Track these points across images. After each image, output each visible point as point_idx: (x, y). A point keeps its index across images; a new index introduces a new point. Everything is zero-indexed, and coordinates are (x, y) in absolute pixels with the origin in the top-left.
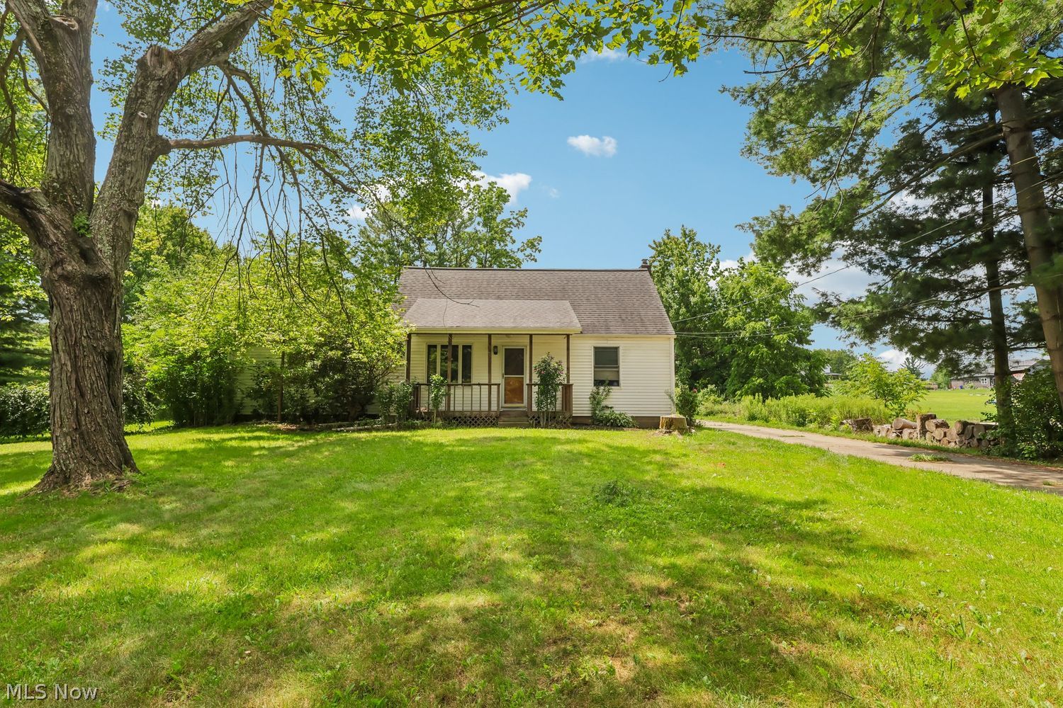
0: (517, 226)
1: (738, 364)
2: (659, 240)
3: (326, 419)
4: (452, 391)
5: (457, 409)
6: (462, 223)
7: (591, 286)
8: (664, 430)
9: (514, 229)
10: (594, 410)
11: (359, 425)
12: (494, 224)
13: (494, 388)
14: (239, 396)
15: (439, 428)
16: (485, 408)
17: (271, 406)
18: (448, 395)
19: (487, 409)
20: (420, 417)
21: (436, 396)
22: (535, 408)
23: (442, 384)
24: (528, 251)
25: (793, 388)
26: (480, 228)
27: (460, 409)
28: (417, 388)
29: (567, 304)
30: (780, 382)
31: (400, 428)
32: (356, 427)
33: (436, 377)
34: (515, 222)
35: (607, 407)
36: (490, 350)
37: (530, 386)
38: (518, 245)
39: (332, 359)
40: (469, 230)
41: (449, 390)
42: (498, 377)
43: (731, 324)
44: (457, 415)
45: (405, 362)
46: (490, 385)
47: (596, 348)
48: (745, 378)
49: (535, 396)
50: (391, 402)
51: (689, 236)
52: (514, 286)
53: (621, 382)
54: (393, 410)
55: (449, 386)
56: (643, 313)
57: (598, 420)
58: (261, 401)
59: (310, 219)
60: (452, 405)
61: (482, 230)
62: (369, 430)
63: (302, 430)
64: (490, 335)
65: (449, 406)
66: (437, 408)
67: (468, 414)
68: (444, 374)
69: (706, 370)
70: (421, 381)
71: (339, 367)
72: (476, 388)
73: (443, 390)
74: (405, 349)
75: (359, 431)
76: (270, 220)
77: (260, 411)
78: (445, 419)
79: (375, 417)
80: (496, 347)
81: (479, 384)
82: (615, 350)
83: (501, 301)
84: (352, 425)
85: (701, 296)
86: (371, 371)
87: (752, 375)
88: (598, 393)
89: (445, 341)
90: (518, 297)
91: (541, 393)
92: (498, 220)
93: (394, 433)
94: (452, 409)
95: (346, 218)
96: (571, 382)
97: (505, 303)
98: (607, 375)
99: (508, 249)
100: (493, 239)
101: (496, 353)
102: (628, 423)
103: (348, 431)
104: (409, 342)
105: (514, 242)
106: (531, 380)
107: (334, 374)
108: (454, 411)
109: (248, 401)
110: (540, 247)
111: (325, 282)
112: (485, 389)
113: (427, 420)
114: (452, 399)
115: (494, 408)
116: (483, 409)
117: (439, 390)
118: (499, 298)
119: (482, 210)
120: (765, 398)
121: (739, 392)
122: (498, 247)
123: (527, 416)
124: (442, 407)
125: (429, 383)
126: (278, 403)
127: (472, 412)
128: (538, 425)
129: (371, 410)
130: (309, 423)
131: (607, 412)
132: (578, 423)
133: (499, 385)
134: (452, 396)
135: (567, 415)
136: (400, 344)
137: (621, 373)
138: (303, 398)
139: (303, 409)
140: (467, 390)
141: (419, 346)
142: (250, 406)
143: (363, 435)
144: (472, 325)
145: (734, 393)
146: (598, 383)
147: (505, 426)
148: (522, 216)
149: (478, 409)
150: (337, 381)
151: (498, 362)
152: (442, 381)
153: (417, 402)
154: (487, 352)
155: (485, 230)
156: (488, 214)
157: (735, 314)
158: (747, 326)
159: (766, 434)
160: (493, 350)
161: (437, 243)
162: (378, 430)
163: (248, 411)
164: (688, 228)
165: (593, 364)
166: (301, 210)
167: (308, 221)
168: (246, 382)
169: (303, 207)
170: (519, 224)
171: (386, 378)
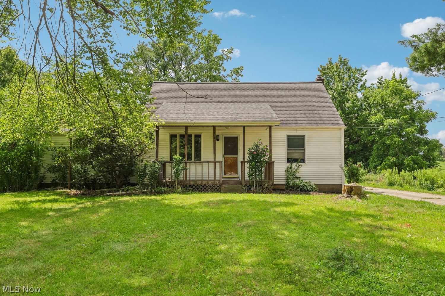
0: (227, 59)
1: (377, 148)
2: (324, 65)
3: (101, 186)
4: (188, 167)
5: (192, 179)
6: (191, 58)
7: (283, 94)
8: (346, 195)
9: (225, 62)
10: (287, 179)
11: (123, 190)
12: (212, 58)
13: (218, 165)
14: (42, 170)
15: (179, 193)
16: (211, 178)
17: (64, 178)
18: (185, 169)
19: (213, 179)
20: (166, 185)
21: (177, 170)
22: (247, 178)
23: (181, 161)
24: (234, 76)
25: (417, 164)
26: (203, 61)
27: (194, 179)
28: (163, 165)
29: (267, 105)
30: (407, 160)
31: (151, 193)
32: (120, 192)
33: (177, 157)
34: (225, 57)
35: (297, 178)
36: (214, 138)
37: (243, 163)
38: (228, 72)
39: (102, 144)
40: (196, 63)
41: (186, 166)
42: (220, 157)
43: (373, 121)
44: (192, 183)
45: (155, 146)
46: (215, 162)
47: (289, 137)
48: (382, 157)
49: (247, 170)
50: (145, 174)
51: (343, 62)
52: (229, 94)
53: (306, 160)
54: (147, 180)
55: (186, 163)
56: (321, 111)
57: (290, 187)
58: (57, 174)
59: (82, 38)
60: (188, 176)
61: (204, 62)
62: (130, 195)
63: (83, 194)
64: (214, 127)
65: (186, 178)
66: (178, 179)
67: (200, 183)
68: (182, 155)
69: (354, 152)
70: (166, 160)
71: (109, 150)
72: (205, 164)
73: (182, 166)
74: (154, 137)
75: (123, 195)
76: (54, 40)
77: (57, 181)
78: (183, 187)
79: (134, 185)
80: (218, 136)
81: (207, 162)
82: (302, 137)
83: (221, 104)
84: (118, 191)
85: (353, 103)
86: (131, 153)
87: (387, 155)
88: (291, 168)
89: (183, 132)
90: (232, 101)
91: (252, 168)
92: (214, 56)
93: (148, 197)
94: (188, 179)
95: (109, 38)
96: (273, 160)
97: (224, 105)
98: (296, 156)
99: (221, 75)
100: (211, 69)
101: (218, 140)
102: (312, 189)
103: (115, 196)
104: (157, 132)
105: (225, 70)
106: (244, 159)
107: (105, 155)
108: (190, 181)
109: (48, 174)
110: (242, 73)
111: (95, 86)
112: (211, 165)
113: (171, 188)
114: (188, 172)
115: (218, 178)
116: (210, 179)
117: (179, 166)
118: (219, 102)
119: (203, 49)
120: (400, 171)
121: (379, 168)
122: (214, 74)
123: (242, 184)
124: (182, 178)
125: (172, 161)
126: (68, 175)
127: (202, 181)
128: (249, 191)
129: (133, 179)
130: (89, 189)
131: (297, 181)
132: (277, 189)
133: (221, 162)
134: (188, 170)
135: (270, 183)
136: (151, 134)
137: (306, 153)
138: (85, 171)
139: (85, 179)
140: (199, 166)
141: (164, 136)
142: (50, 177)
143: (127, 198)
144: (201, 119)
145: (375, 167)
146: (290, 160)
147: (226, 192)
148: (230, 52)
149: (207, 179)
150: (107, 160)
151: (220, 146)
152: (182, 160)
153: (163, 175)
154: (213, 140)
155: (206, 63)
156: (208, 52)
157: (376, 114)
158: (385, 122)
159: (411, 196)
160: (216, 138)
161: (175, 71)
162: (136, 195)
163: (48, 181)
164: (344, 57)
165: (286, 147)
166: (75, 31)
167: (81, 40)
168: (47, 160)
169: (77, 29)
170: (228, 58)
171: (142, 157)
